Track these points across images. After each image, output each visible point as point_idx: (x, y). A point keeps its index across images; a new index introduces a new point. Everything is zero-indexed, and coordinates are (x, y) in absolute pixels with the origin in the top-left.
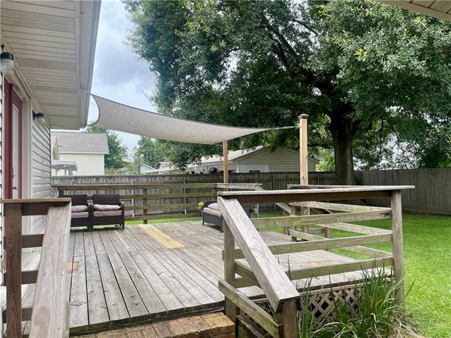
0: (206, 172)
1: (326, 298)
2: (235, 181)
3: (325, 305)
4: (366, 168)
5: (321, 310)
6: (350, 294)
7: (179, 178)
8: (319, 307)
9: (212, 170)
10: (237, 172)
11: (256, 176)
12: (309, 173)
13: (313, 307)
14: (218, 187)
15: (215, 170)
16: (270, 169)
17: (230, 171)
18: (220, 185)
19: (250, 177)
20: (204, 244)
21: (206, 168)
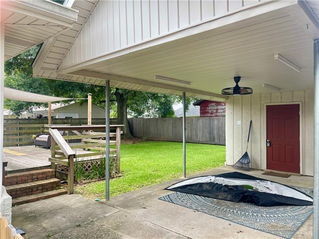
0: (34, 117)
1: (90, 164)
2: (55, 123)
3: (89, 167)
4: (136, 117)
5: (88, 168)
6: (99, 163)
7: (14, 121)
8: (87, 167)
9: (38, 116)
10: (57, 118)
11: (70, 121)
12: (92, 119)
13: (85, 167)
14: (45, 126)
15: (41, 116)
16: (79, 116)
17: (52, 117)
18: (46, 125)
19: (66, 121)
20: (39, 153)
21: (34, 115)
